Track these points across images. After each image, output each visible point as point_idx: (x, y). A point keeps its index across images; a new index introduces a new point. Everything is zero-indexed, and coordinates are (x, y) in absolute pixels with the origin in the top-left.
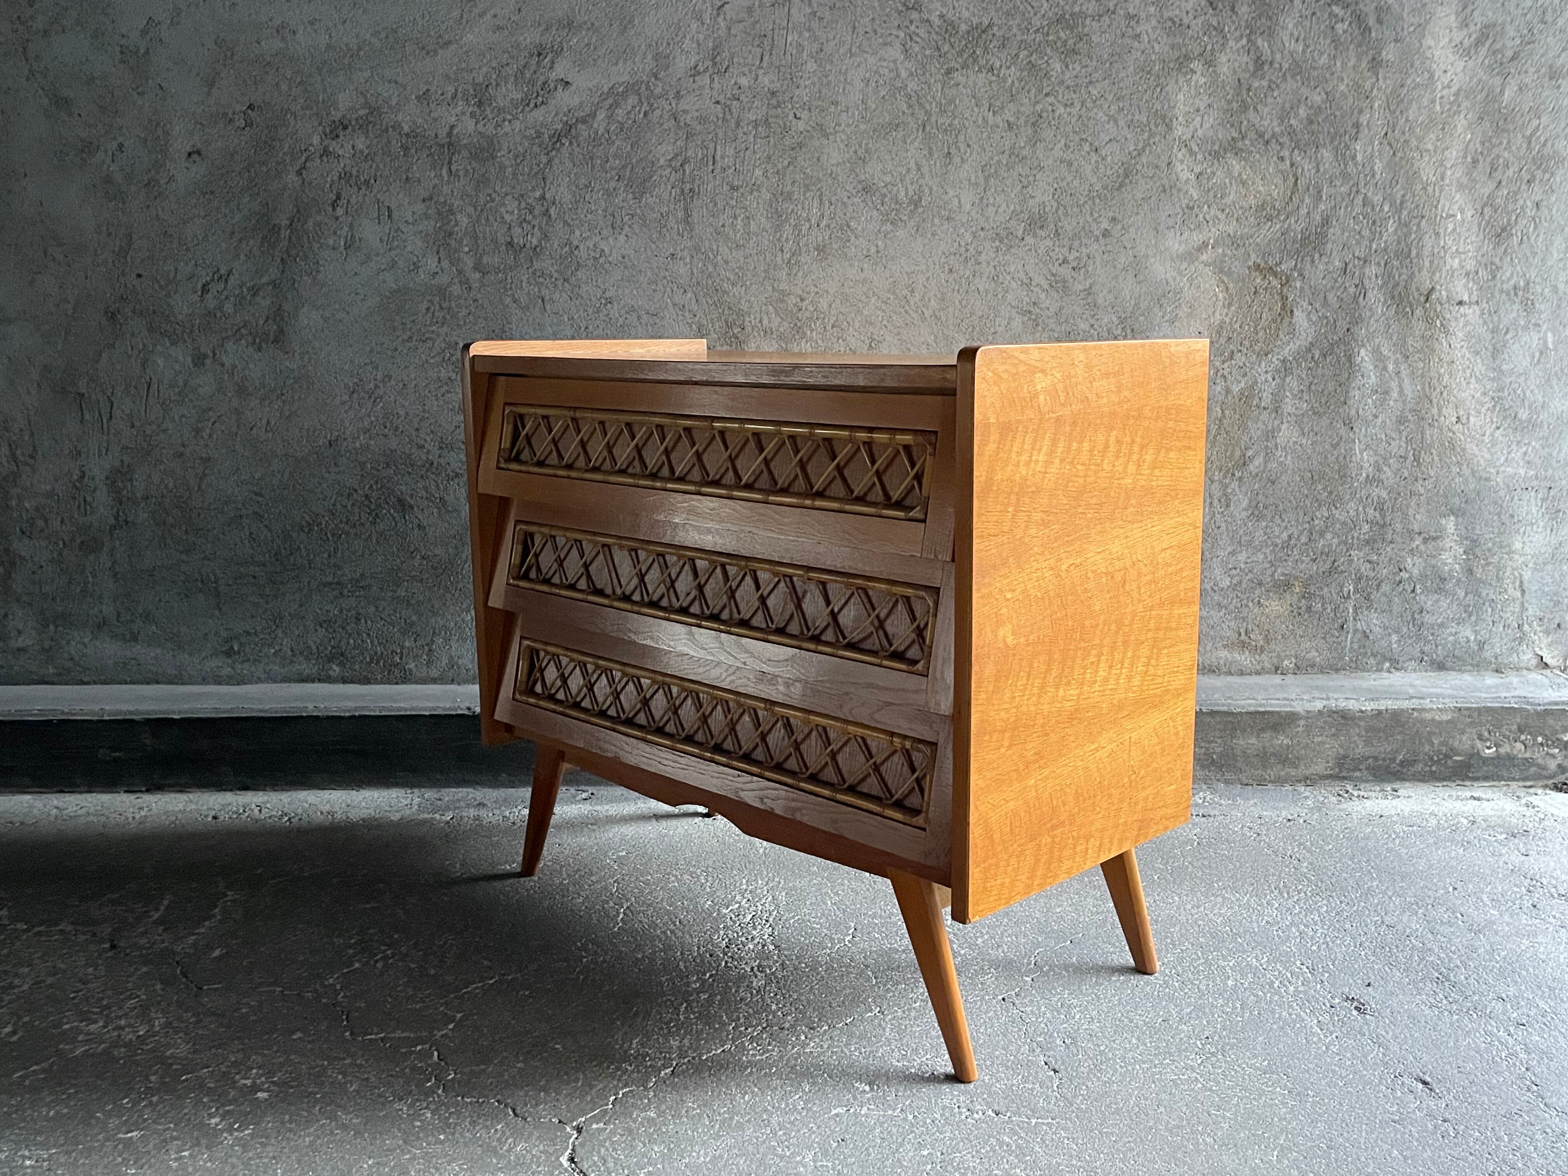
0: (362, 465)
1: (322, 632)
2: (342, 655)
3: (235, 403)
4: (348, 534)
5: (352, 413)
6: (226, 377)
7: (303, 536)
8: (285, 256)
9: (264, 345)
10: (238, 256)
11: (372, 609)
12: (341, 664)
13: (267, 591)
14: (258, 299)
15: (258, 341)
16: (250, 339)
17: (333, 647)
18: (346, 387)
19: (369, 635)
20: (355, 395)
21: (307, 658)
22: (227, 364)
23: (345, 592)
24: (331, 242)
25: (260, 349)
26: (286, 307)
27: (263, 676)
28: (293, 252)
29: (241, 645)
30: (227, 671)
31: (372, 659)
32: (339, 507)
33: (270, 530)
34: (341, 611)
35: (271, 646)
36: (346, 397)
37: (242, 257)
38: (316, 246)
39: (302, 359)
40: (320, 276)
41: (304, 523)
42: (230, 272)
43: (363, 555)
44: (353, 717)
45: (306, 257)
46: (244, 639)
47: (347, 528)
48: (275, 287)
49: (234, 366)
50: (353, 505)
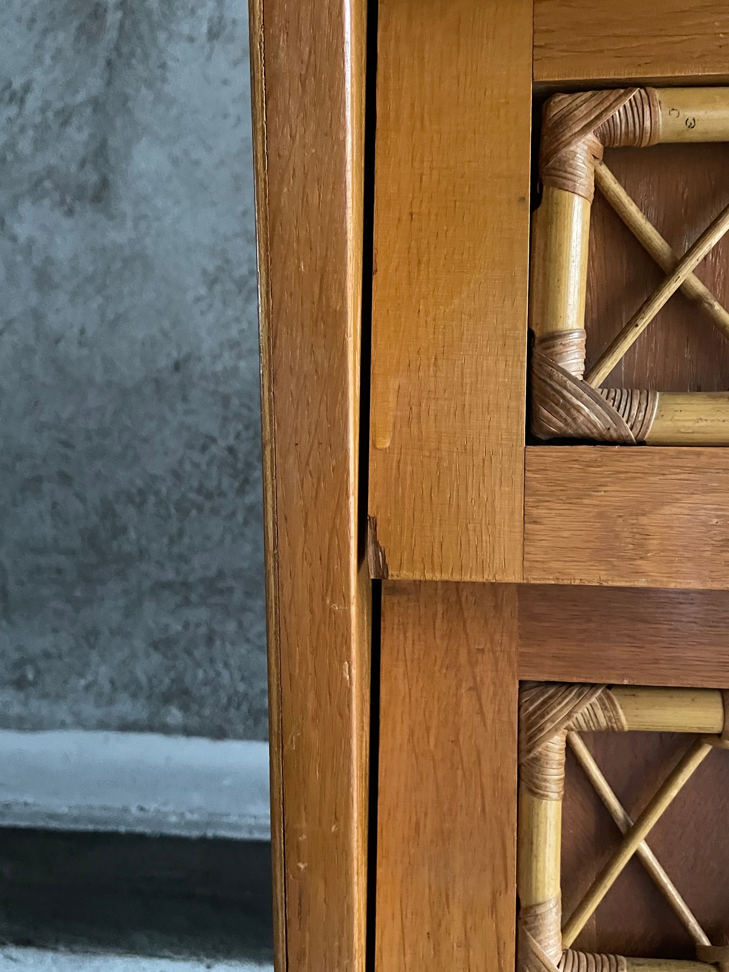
0: (226, 400)
1: (156, 658)
2: (186, 692)
3: (34, 298)
4: (200, 509)
5: (210, 317)
6: (19, 258)
7: (131, 510)
8: (114, 56)
9: (78, 207)
10: (39, 60)
11: (231, 627)
12: (185, 708)
13: (78, 593)
14: (71, 130)
15: (68, 199)
16: (57, 196)
17: (173, 681)
18: (204, 272)
19: (226, 665)
20: (218, 288)
21: (134, 696)
22: (22, 239)
23: (194, 597)
24: (186, 29)
25: (70, 212)
26: (114, 142)
27: (69, 720)
28: (125, 49)
29: (38, 672)
30: (16, 710)
31: (230, 700)
32: (188, 467)
33: (83, 500)
34: (186, 626)
35: (81, 675)
36: (203, 291)
37: (48, 61)
38: (162, 36)
39: (136, 226)
40: (168, 88)
41: (134, 491)
42: (27, 88)
43: (222, 541)
44: (203, 840)
45: (146, 56)
46: (42, 664)
47: (199, 499)
48: (95, 110)
49: (31, 241)
50: (210, 463)
